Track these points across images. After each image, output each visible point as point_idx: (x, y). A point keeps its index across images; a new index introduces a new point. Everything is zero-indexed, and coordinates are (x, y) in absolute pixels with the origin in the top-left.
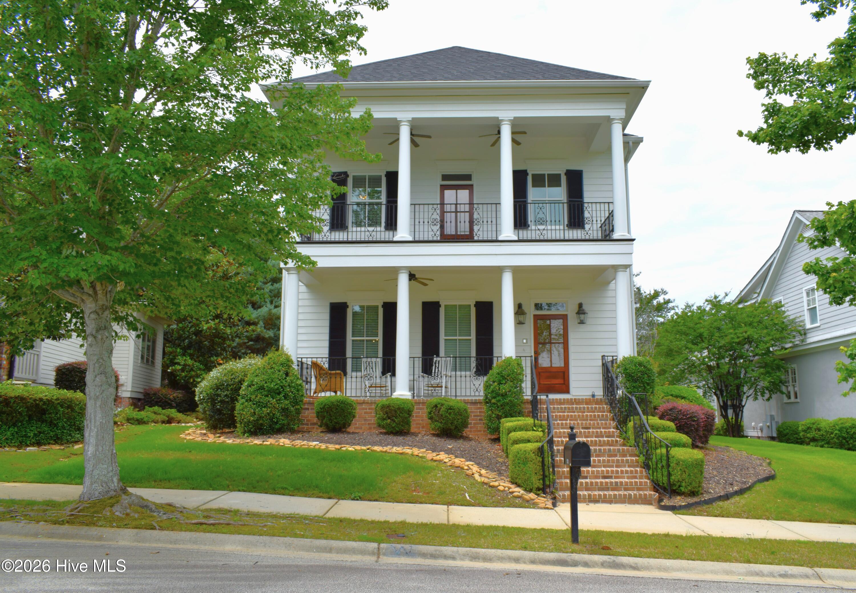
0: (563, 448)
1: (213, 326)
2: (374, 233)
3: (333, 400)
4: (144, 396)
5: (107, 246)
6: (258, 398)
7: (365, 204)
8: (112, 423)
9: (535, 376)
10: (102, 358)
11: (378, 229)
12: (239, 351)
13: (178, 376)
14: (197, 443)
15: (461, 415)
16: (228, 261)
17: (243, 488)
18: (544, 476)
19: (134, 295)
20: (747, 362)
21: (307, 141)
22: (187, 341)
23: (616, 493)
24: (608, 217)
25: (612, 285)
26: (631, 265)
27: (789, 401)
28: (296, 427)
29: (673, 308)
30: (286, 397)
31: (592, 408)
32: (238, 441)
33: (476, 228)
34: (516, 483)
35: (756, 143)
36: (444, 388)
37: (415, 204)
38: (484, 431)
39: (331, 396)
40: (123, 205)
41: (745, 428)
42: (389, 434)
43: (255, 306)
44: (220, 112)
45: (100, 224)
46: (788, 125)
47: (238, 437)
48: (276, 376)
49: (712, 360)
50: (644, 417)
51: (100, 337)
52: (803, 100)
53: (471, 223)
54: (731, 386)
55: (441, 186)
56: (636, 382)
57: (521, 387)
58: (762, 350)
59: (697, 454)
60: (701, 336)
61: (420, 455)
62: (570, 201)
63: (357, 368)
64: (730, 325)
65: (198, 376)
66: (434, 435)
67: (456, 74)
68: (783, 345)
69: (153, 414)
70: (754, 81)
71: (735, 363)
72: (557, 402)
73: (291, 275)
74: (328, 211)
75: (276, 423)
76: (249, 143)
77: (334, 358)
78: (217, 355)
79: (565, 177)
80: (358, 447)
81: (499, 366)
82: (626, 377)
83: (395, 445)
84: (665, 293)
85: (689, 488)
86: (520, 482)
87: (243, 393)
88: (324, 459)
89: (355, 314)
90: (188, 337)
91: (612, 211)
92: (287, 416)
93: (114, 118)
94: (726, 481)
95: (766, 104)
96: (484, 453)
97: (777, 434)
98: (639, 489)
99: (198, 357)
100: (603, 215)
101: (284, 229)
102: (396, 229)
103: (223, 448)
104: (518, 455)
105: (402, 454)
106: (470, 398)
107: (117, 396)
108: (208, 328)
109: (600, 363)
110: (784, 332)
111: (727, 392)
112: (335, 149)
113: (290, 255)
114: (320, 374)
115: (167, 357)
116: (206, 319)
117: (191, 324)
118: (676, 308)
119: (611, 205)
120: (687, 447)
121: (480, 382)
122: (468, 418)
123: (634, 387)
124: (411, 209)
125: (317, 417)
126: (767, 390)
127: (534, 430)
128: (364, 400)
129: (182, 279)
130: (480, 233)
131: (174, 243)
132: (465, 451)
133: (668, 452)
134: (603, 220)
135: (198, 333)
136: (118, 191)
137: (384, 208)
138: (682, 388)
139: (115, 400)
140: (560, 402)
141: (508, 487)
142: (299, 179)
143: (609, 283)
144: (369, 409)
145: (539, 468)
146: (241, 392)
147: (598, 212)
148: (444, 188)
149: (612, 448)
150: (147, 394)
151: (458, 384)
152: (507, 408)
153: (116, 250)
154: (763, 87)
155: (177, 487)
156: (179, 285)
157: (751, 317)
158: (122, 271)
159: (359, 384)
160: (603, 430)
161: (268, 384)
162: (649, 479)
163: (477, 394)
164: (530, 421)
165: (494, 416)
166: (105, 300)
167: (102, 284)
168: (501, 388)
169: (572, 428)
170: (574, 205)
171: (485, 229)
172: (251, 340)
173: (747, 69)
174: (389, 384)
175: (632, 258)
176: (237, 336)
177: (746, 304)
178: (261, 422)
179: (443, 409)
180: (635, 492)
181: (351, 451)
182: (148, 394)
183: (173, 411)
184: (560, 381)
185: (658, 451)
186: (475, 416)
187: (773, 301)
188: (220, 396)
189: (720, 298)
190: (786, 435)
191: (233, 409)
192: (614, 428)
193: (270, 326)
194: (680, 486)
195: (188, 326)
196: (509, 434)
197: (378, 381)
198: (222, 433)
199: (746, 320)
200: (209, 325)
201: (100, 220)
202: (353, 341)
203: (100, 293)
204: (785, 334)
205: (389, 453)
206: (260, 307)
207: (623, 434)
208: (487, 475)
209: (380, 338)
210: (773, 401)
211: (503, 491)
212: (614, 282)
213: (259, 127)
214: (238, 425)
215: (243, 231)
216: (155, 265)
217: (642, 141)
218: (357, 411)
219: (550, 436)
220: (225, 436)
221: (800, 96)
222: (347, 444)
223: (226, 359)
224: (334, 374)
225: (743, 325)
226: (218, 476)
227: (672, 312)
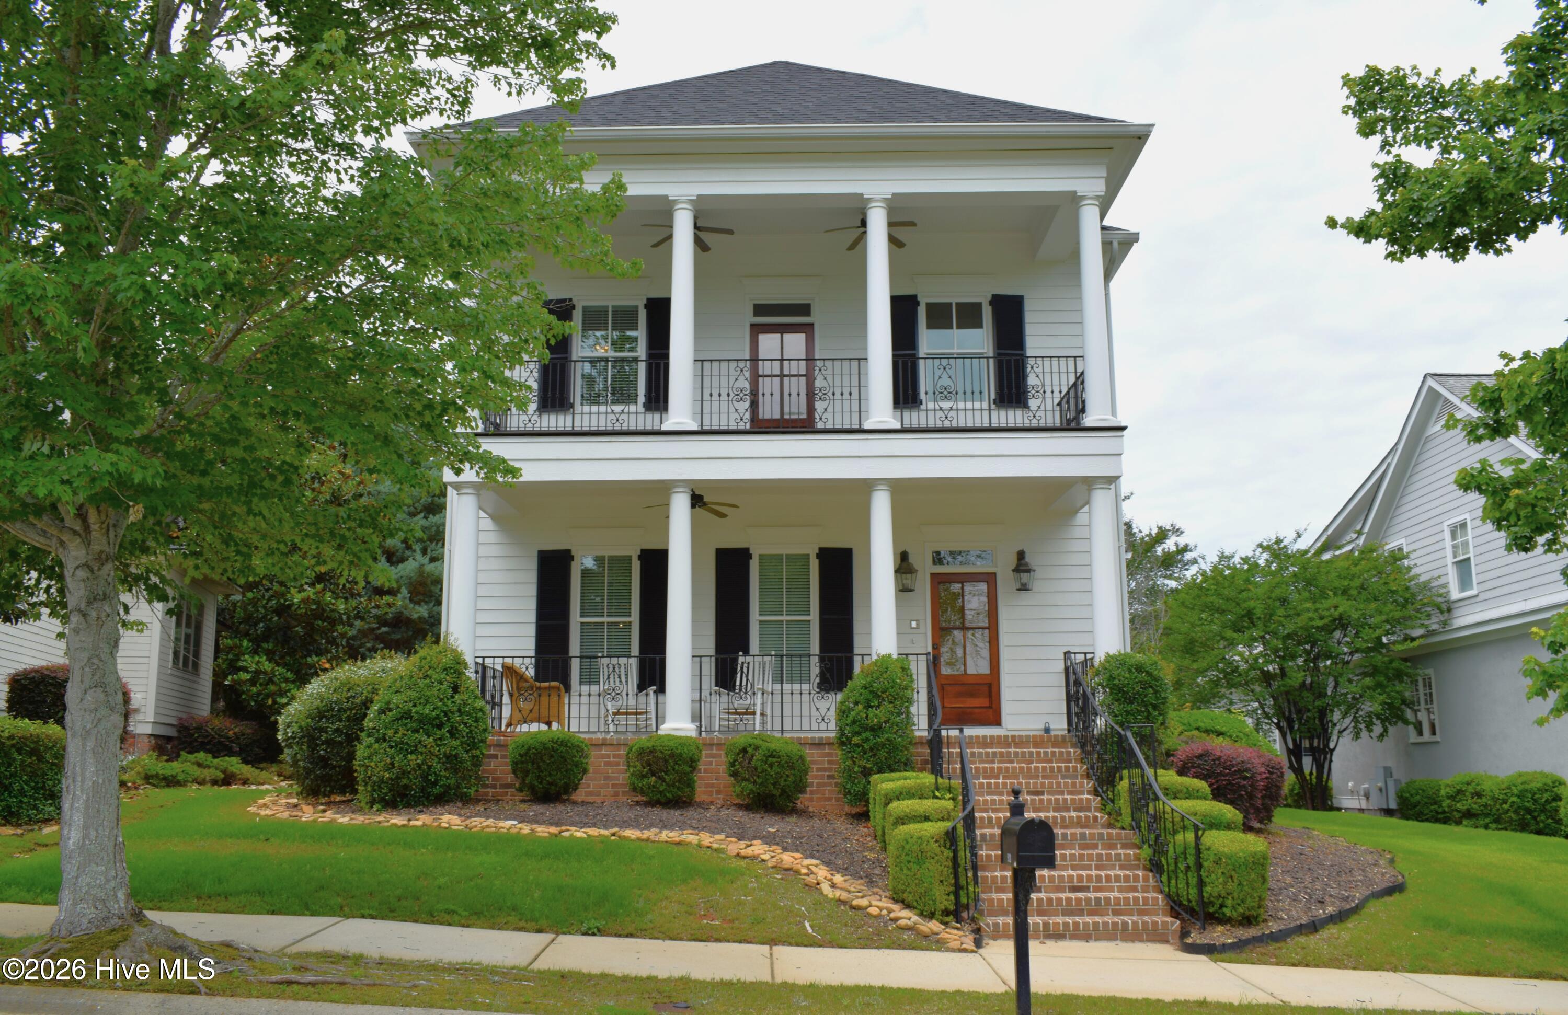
0: (999, 831)
1: (313, 597)
2: (624, 417)
3: (544, 739)
4: (179, 731)
5: (110, 436)
6: (399, 735)
7: (606, 360)
8: (116, 785)
9: (935, 692)
10: (98, 656)
11: (633, 408)
12: (361, 646)
13: (243, 692)
14: (281, 822)
15: (792, 768)
16: (340, 472)
17: (371, 912)
18: (958, 888)
19: (162, 534)
20: (1339, 666)
21: (500, 234)
22: (261, 625)
23: (1097, 919)
24: (1075, 385)
25: (1082, 517)
26: (1118, 477)
27: (1420, 740)
28: (472, 791)
29: (1194, 561)
30: (453, 733)
31: (1046, 753)
32: (360, 819)
33: (819, 406)
34: (903, 902)
35: (1362, 240)
36: (758, 716)
37: (702, 361)
38: (837, 800)
39: (540, 732)
40: (141, 358)
41: (1334, 792)
42: (653, 806)
43: (393, 558)
44: (331, 178)
45: (97, 394)
46: (1425, 204)
47: (360, 810)
48: (434, 691)
49: (1271, 662)
50: (1150, 772)
51: (94, 614)
52: (1451, 157)
53: (811, 396)
54: (1309, 710)
55: (752, 325)
56: (1131, 703)
57: (908, 713)
58: (1367, 641)
59: (1254, 843)
60: (1249, 614)
61: (715, 846)
62: (999, 354)
63: (590, 678)
64: (1306, 594)
65: (282, 693)
66: (740, 807)
67: (781, 112)
68: (1408, 632)
69: (196, 767)
70: (1357, 120)
71: (1317, 668)
72: (978, 743)
73: (464, 497)
74: (536, 374)
75: (435, 784)
76: (387, 236)
77: (547, 657)
78: (319, 654)
79: (990, 308)
80: (593, 832)
81: (865, 673)
82: (1111, 693)
83: (665, 827)
84: (1178, 532)
85: (1241, 910)
86: (910, 898)
87: (371, 725)
88: (527, 854)
89: (586, 573)
90: (264, 617)
91: (1082, 373)
92: (456, 771)
93: (127, 183)
94: (1310, 895)
95: (1381, 163)
96: (838, 841)
97: (1399, 804)
98: (1141, 913)
99: (282, 657)
100: (1064, 381)
101: (455, 403)
102: (666, 409)
103: (331, 834)
104: (907, 847)
105: (679, 843)
106: (810, 735)
107: (125, 731)
108: (303, 601)
109: (1061, 666)
110: (1409, 606)
111: (1300, 723)
112: (553, 250)
113: (466, 457)
114: (519, 689)
115: (223, 656)
116: (298, 584)
117: (271, 592)
118: (1200, 561)
119: (1079, 361)
120: (1234, 829)
121: (829, 704)
122: (806, 774)
123: (1128, 712)
124: (695, 369)
125: (514, 772)
126: (1378, 718)
127: (935, 797)
128: (605, 739)
129: (255, 500)
130: (829, 415)
131: (240, 432)
132: (802, 838)
133: (1197, 838)
134: (1065, 390)
135: (283, 610)
136: (133, 329)
137: (642, 368)
138: (1214, 715)
139: (123, 740)
140: (984, 742)
141: (887, 909)
142: (484, 307)
143: (1076, 511)
144: (615, 756)
145: (948, 871)
146: (367, 723)
147: (1056, 376)
148: (757, 330)
149: (1087, 831)
150: (183, 728)
151: (787, 707)
152: (883, 754)
153: (128, 442)
154: (1373, 133)
155: (242, 910)
156: (250, 511)
157: (1345, 578)
158: (139, 485)
159: (594, 708)
160: (1069, 797)
161: (419, 708)
162: (1161, 892)
163: (823, 726)
164: (927, 779)
165: (856, 769)
166: (104, 542)
167: (99, 512)
168: (871, 715)
169: (1016, 793)
170: (1009, 362)
171: (838, 408)
172: (382, 622)
173: (1343, 98)
174: (652, 708)
175: (1120, 463)
176: (358, 617)
177: (1338, 553)
178: (405, 781)
179: (758, 756)
180: (1135, 918)
181: (581, 838)
182: (187, 728)
183: (234, 760)
184: (982, 701)
185: (1179, 837)
186: (819, 770)
187: (1387, 547)
188: (326, 732)
189: (1286, 542)
190: (1415, 807)
191: (351, 756)
192: (1089, 793)
193: (421, 597)
194: (1222, 906)
195: (263, 596)
196: (887, 804)
197: (632, 701)
198: (329, 804)
199: (1337, 584)
200: (304, 594)
201: (97, 385)
202: (582, 623)
203: (95, 527)
204: (1410, 610)
205: (654, 842)
206: (402, 560)
207: (1108, 802)
208: (846, 885)
209: (635, 618)
210: (1389, 741)
211: (878, 916)
212: (1086, 509)
213: (409, 205)
214: (361, 788)
215: (374, 406)
216: (204, 473)
217: (1137, 240)
218: (592, 760)
219: (969, 808)
220: (335, 809)
221: (1446, 150)
222: (573, 824)
223: (337, 661)
224: (545, 688)
225: (1331, 593)
226: (322, 888)
227: (1193, 570)
